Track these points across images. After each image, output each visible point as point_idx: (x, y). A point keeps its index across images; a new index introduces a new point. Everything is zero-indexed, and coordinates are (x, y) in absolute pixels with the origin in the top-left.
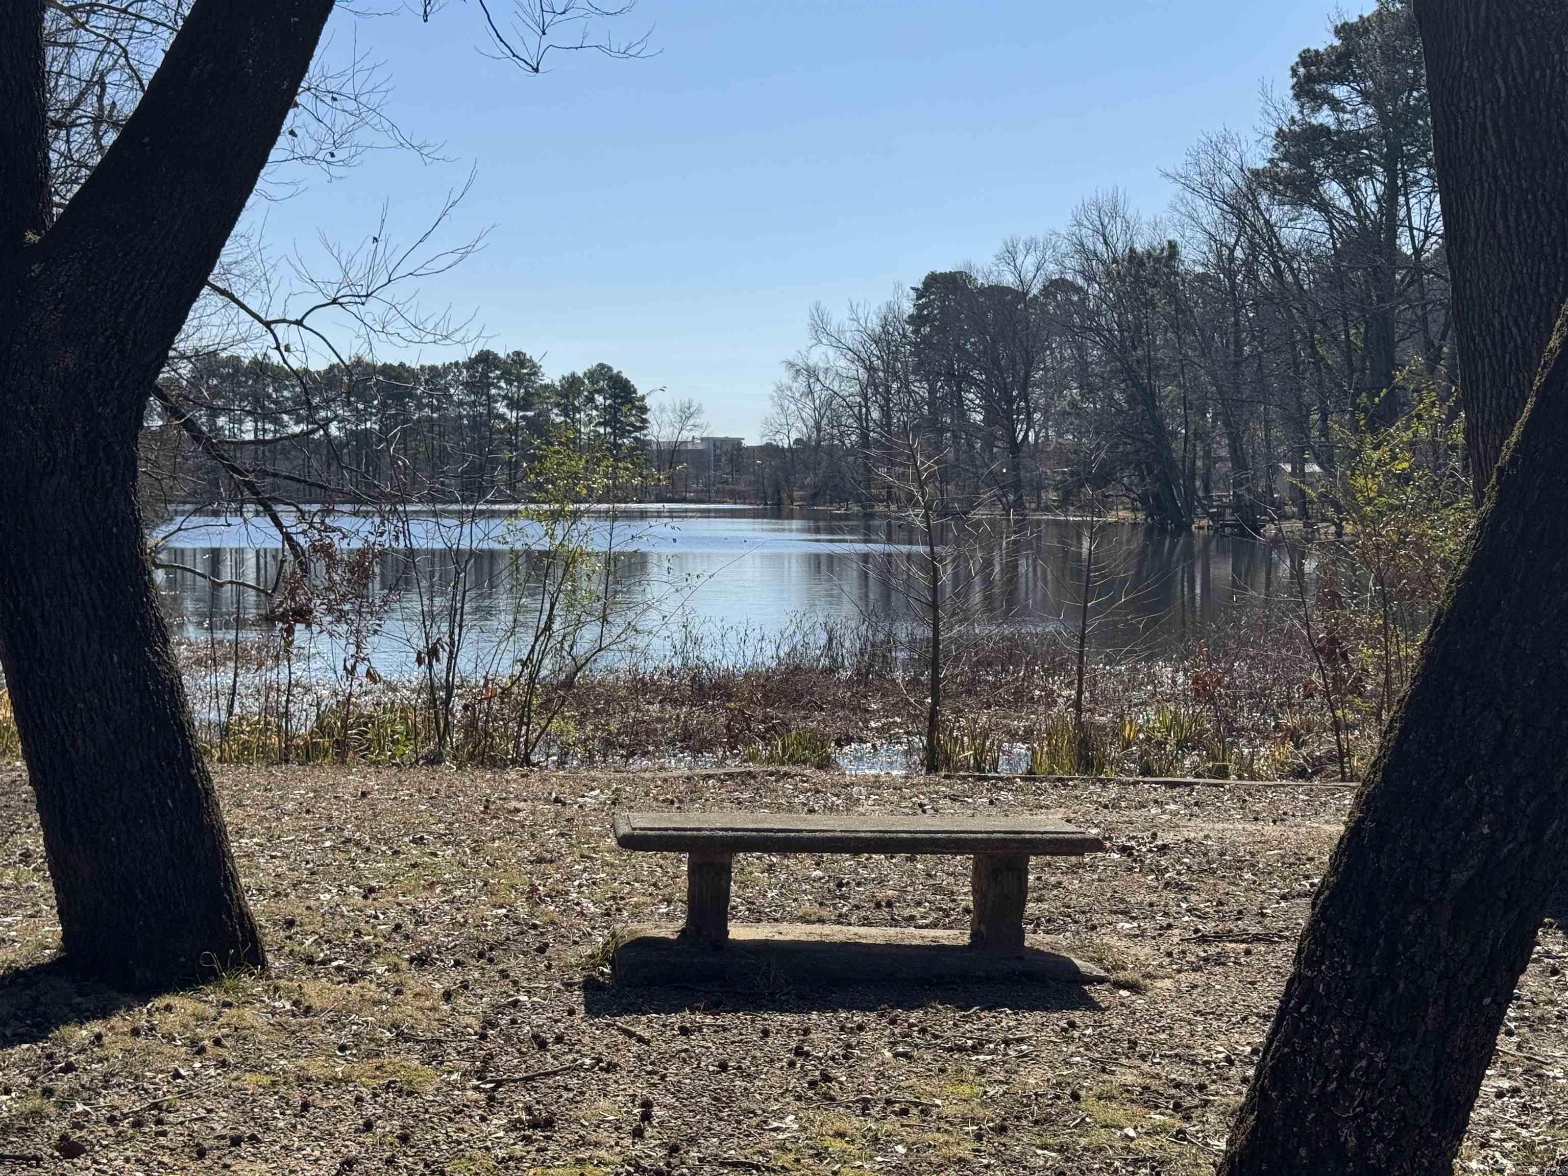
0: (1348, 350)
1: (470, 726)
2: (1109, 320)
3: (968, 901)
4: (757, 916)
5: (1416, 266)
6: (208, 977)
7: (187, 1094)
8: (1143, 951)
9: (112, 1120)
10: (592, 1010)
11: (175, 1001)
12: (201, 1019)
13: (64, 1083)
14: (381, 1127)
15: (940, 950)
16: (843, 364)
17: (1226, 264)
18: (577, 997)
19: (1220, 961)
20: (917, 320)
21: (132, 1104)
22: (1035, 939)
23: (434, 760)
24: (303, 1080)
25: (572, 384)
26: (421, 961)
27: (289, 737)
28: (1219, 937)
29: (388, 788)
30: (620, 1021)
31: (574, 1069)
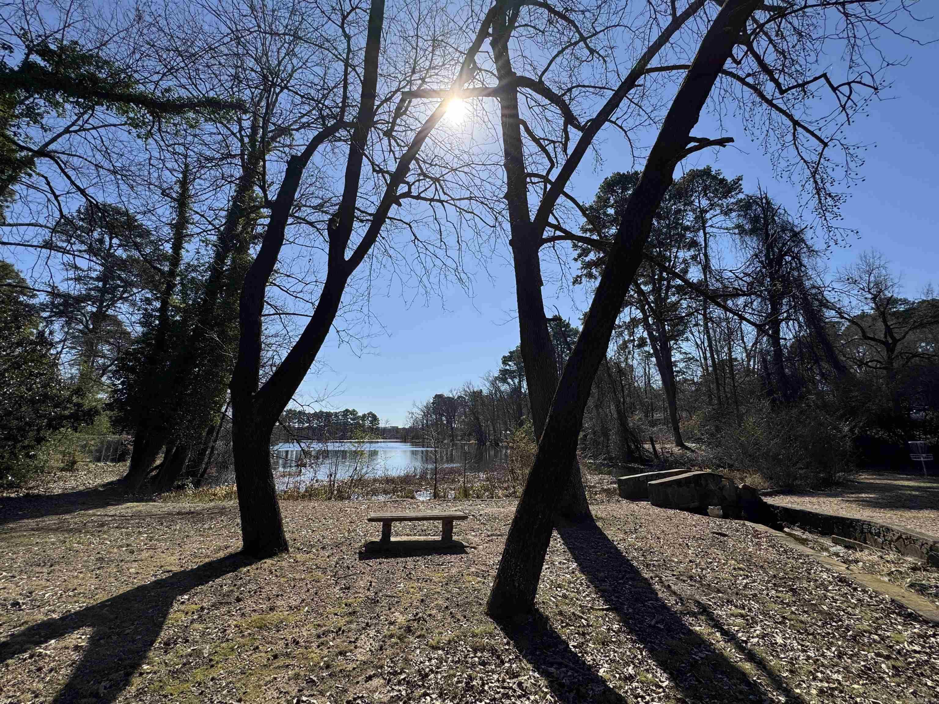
0: (514, 410)
1: (338, 490)
2: (470, 404)
3: (441, 529)
4: (397, 535)
5: (525, 394)
6: (275, 554)
7: (267, 584)
8: (476, 539)
9: (249, 592)
10: (360, 559)
11: (267, 561)
12: (272, 564)
13: (239, 583)
14: (311, 591)
15: (435, 542)
16: (419, 412)
17: (491, 394)
18: (357, 556)
19: (492, 540)
20: (433, 403)
21: (254, 587)
22: (455, 538)
23: (330, 499)
24: (294, 579)
25: (364, 416)
26: (323, 548)
27: (298, 493)
28: (492, 535)
29: (319, 506)
30: (367, 561)
31: (355, 574)
